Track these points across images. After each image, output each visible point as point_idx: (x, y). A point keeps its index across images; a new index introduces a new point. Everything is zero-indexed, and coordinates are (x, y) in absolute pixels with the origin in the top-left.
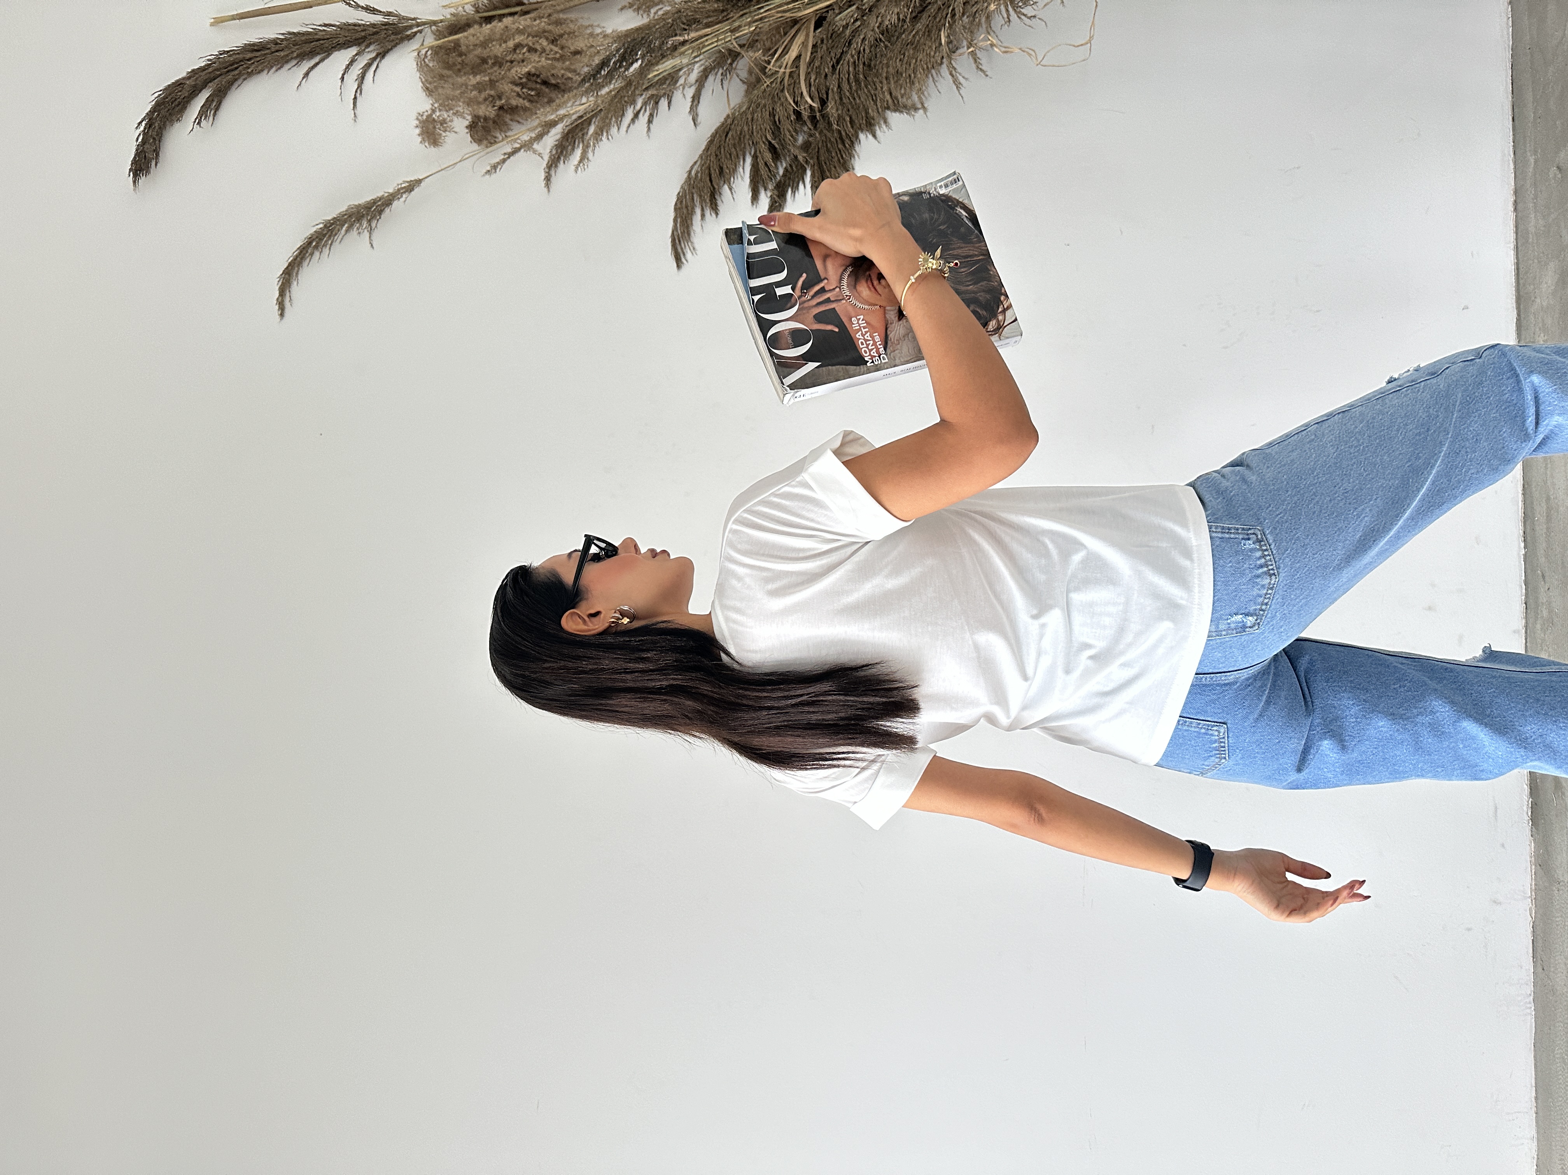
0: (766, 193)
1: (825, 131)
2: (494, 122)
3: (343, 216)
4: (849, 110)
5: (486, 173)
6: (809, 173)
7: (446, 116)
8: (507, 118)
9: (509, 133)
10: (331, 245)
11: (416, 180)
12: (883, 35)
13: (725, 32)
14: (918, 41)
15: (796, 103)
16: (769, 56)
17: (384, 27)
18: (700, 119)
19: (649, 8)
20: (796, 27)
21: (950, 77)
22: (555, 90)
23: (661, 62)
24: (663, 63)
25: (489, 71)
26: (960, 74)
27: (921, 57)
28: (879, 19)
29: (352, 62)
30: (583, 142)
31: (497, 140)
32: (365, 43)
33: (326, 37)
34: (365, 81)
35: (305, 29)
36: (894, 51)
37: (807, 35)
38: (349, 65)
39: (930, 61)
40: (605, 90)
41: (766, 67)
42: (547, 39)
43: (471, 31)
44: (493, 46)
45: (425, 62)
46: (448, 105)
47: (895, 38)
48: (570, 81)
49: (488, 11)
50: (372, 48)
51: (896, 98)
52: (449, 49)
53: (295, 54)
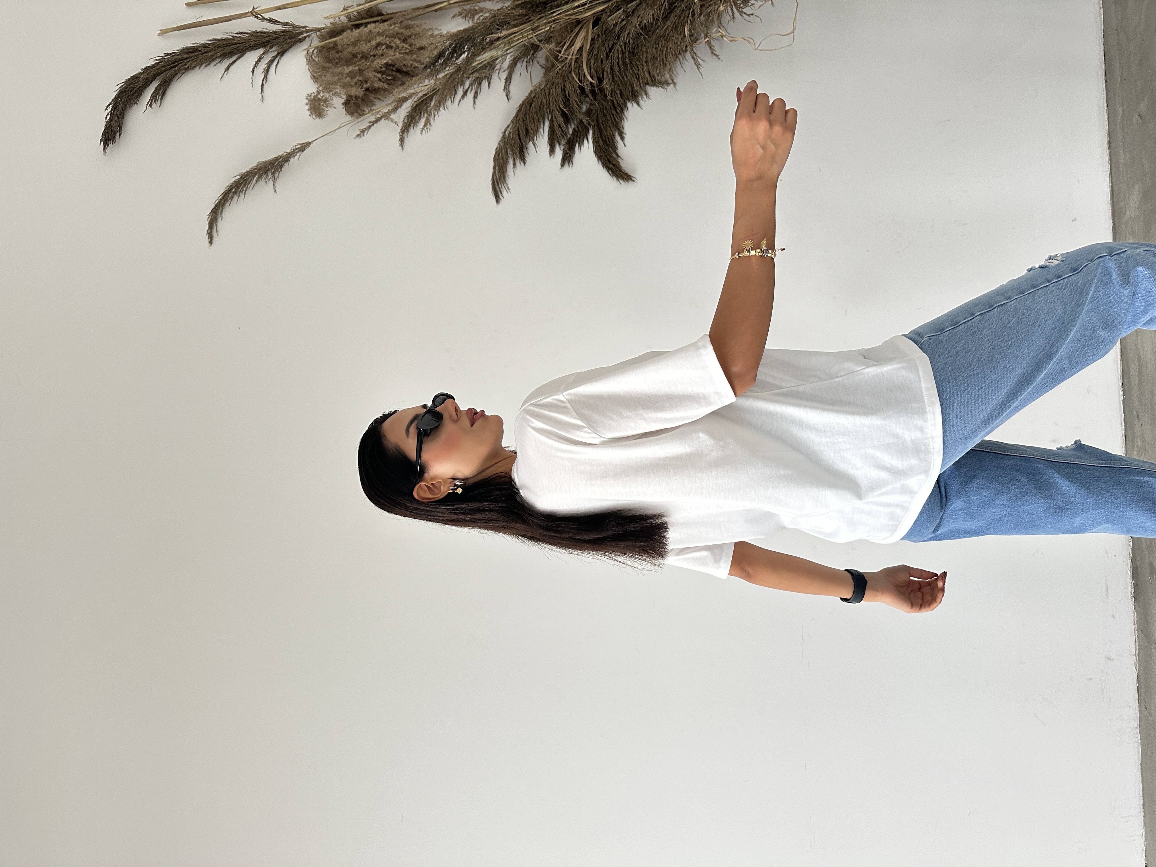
0: (560, 147)
1: (602, 101)
2: (363, 100)
3: (254, 170)
4: (619, 86)
5: (357, 136)
6: (591, 132)
7: (327, 96)
8: (372, 96)
9: (374, 108)
10: (246, 191)
11: (306, 143)
12: (642, 30)
13: (528, 31)
14: (668, 34)
15: (581, 81)
16: (560, 47)
17: (282, 34)
18: (511, 95)
19: (473, 15)
20: (580, 26)
21: (692, 60)
22: (406, 75)
23: (482, 53)
24: (484, 53)
25: (358, 63)
26: (699, 57)
27: (670, 45)
28: (640, 19)
29: (260, 60)
30: (427, 113)
31: (364, 112)
32: (269, 46)
33: (241, 42)
34: (269, 73)
35: (225, 37)
36: (650, 42)
37: (587, 32)
38: (257, 61)
39: (677, 49)
40: (441, 75)
41: (558, 55)
42: (400, 39)
43: (345, 34)
44: (361, 44)
45: (312, 58)
46: (329, 88)
47: (652, 32)
48: (417, 69)
49: (357, 20)
50: (274, 49)
51: (653, 76)
52: (330, 48)
53: (219, 55)
